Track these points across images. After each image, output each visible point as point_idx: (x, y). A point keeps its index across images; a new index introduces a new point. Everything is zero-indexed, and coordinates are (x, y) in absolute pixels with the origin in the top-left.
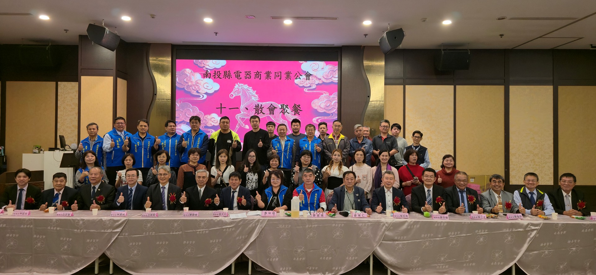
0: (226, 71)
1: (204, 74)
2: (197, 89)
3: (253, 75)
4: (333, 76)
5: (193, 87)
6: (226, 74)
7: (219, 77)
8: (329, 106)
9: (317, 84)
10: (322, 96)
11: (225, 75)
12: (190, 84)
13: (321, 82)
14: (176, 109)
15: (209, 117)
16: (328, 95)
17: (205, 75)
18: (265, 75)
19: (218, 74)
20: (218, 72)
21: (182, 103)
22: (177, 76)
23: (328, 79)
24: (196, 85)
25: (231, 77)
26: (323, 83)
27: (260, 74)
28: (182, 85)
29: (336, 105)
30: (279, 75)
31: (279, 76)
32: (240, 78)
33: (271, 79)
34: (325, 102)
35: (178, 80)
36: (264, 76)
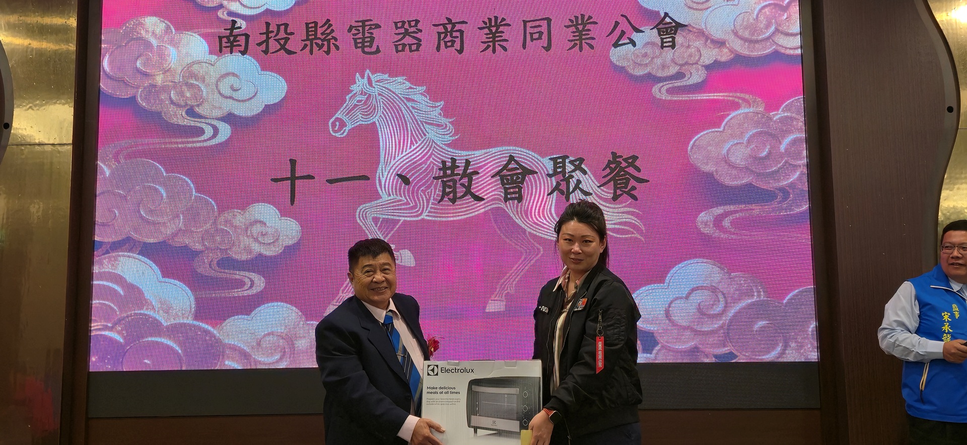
0: (316, 23)
1: (220, 38)
2: (189, 102)
3: (429, 36)
4: (777, 30)
5: (172, 92)
6: (316, 34)
7: (283, 47)
8: (766, 156)
9: (707, 62)
10: (733, 114)
11: (311, 41)
12: (159, 79)
13: (724, 56)
14: (99, 190)
15: (239, 218)
16: (761, 109)
17: (225, 40)
18: (483, 35)
19: (282, 34)
20: (279, 26)
21: (122, 161)
22: (107, 50)
23: (757, 41)
24: (187, 84)
25: (337, 48)
26: (738, 58)
27: (461, 32)
28: (126, 84)
29: (800, 153)
30: (541, 33)
31: (540, 38)
32: (374, 49)
33: (505, 49)
34: (749, 141)
35: (111, 63)
36: (474, 38)
